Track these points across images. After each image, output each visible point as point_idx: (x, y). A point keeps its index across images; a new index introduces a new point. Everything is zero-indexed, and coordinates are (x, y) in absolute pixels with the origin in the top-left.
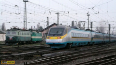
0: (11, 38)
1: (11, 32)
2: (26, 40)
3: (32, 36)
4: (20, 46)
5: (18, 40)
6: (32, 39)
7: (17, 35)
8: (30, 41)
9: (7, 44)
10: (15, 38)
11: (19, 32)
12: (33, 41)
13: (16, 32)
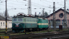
0: (17, 25)
1: (17, 19)
4: (27, 33)
5: (24, 27)
6: (38, 26)
7: (24, 22)
9: (14, 31)
10: (21, 25)
11: (26, 19)
12: (39, 28)
13: (23, 19)
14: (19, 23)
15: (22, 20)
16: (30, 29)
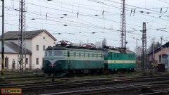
2: (91, 67)
3: (106, 59)
5: (67, 67)
6: (106, 65)
7: (66, 58)
8: (100, 70)
10: (60, 63)
11: (70, 52)
12: (109, 68)
13: (63, 51)
14: (56, 60)
15: (61, 54)
16: (83, 70)
